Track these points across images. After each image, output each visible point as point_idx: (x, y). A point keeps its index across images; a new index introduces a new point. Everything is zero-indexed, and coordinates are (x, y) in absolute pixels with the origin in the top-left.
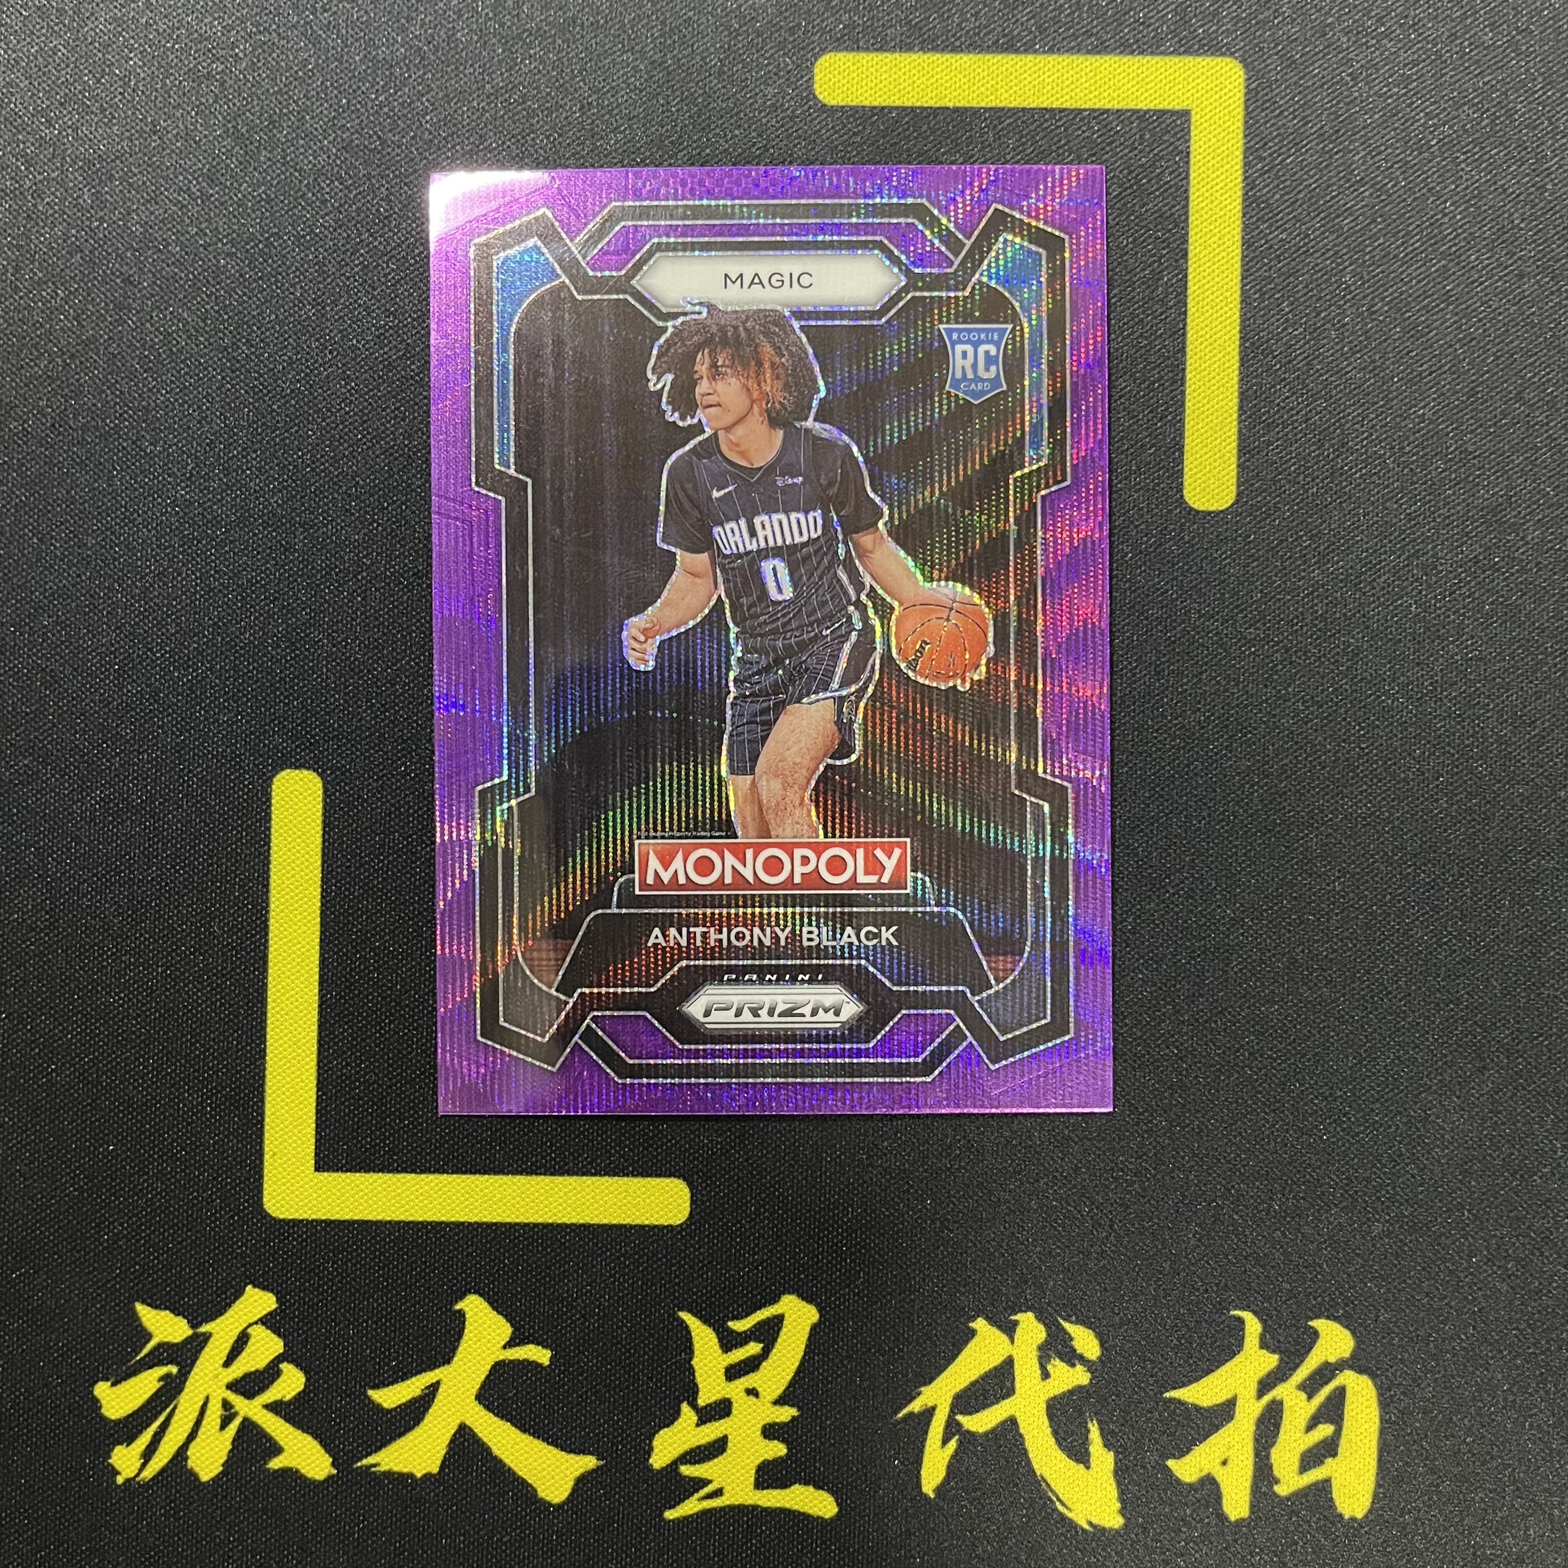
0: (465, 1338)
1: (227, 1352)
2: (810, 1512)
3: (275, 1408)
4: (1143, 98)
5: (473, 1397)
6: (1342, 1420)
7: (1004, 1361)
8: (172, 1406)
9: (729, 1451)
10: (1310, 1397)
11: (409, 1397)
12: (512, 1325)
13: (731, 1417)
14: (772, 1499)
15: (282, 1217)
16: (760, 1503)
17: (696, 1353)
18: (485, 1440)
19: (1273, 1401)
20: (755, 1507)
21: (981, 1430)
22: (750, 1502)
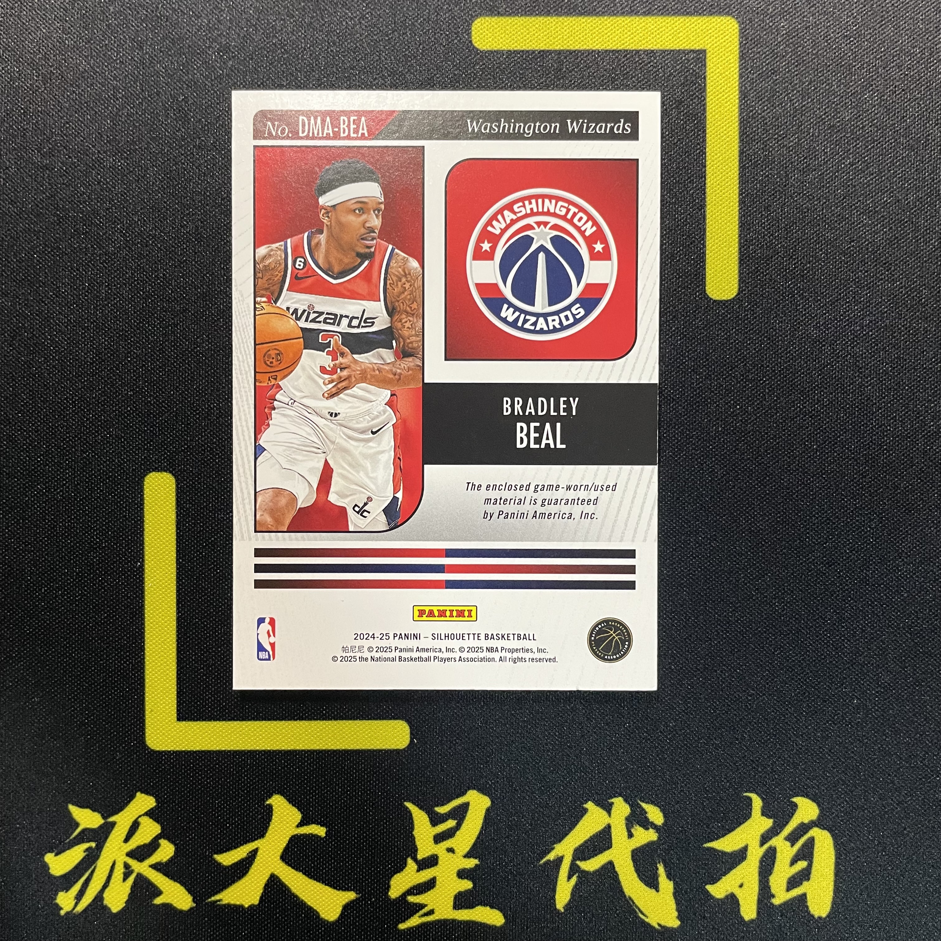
0: (273, 821)
1: (126, 833)
2: (488, 922)
3: (156, 867)
4: (676, 42)
5: (279, 858)
6: (812, 858)
7: (605, 827)
8: (93, 867)
9: (437, 886)
10: (792, 845)
11: (239, 858)
12: (302, 813)
13: (438, 866)
14: (464, 915)
15: (158, 749)
16: (457, 918)
17: (416, 827)
18: (287, 883)
19: (770, 848)
20: (454, 921)
21: (592, 870)
22: (451, 917)
